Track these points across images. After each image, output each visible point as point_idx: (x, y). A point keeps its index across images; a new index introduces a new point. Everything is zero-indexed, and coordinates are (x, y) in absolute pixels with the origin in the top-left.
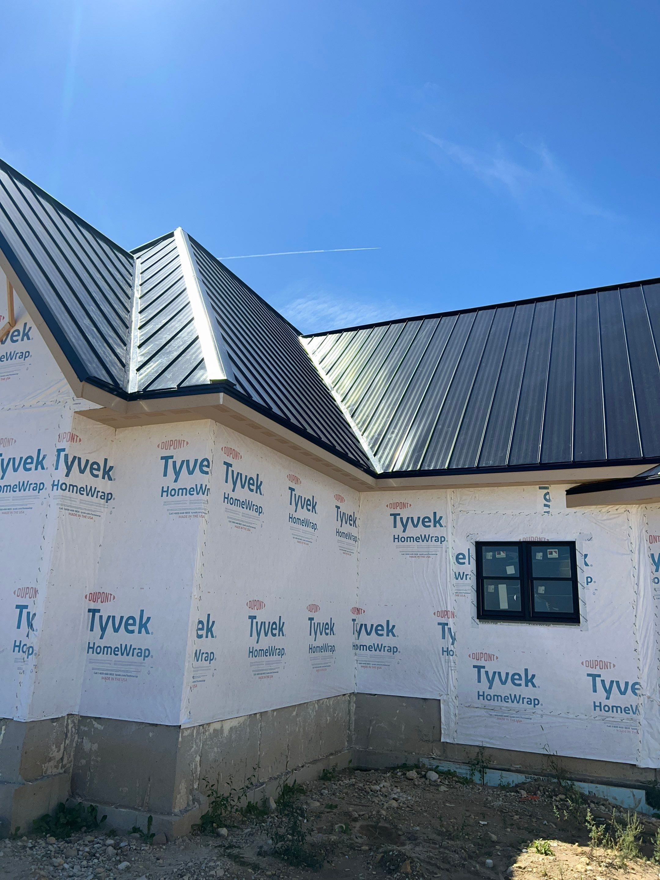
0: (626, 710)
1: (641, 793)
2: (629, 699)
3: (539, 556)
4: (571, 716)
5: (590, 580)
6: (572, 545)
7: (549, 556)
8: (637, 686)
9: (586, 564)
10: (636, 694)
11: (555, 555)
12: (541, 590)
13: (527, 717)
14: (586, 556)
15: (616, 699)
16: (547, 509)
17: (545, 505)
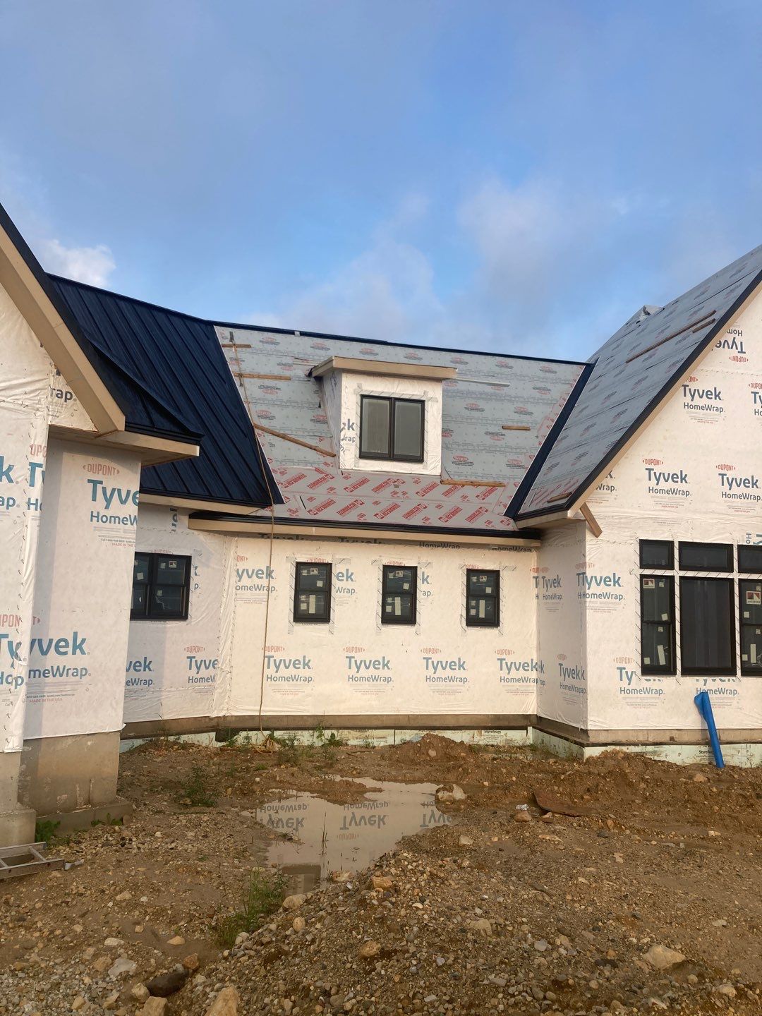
0: (207, 680)
1: (213, 735)
2: (211, 671)
3: (163, 566)
4: (173, 689)
5: (197, 586)
6: (188, 560)
7: (170, 566)
8: (216, 662)
9: (196, 575)
10: (214, 668)
11: (174, 566)
12: (160, 593)
13: (142, 695)
14: (196, 568)
15: (204, 673)
16: (174, 528)
17: (173, 525)
